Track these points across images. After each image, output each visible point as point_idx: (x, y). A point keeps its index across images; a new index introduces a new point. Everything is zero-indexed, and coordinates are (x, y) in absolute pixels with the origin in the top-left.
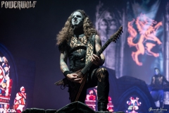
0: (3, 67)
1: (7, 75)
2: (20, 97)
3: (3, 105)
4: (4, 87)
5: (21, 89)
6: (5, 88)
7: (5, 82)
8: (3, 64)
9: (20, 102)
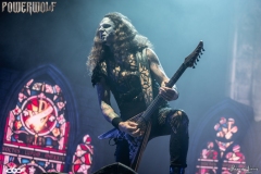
0: (55, 102)
1: (62, 116)
2: (83, 152)
3: (55, 164)
4: (56, 135)
5: (85, 138)
6: (59, 137)
7: (59, 127)
8: (55, 97)
9: (83, 159)
